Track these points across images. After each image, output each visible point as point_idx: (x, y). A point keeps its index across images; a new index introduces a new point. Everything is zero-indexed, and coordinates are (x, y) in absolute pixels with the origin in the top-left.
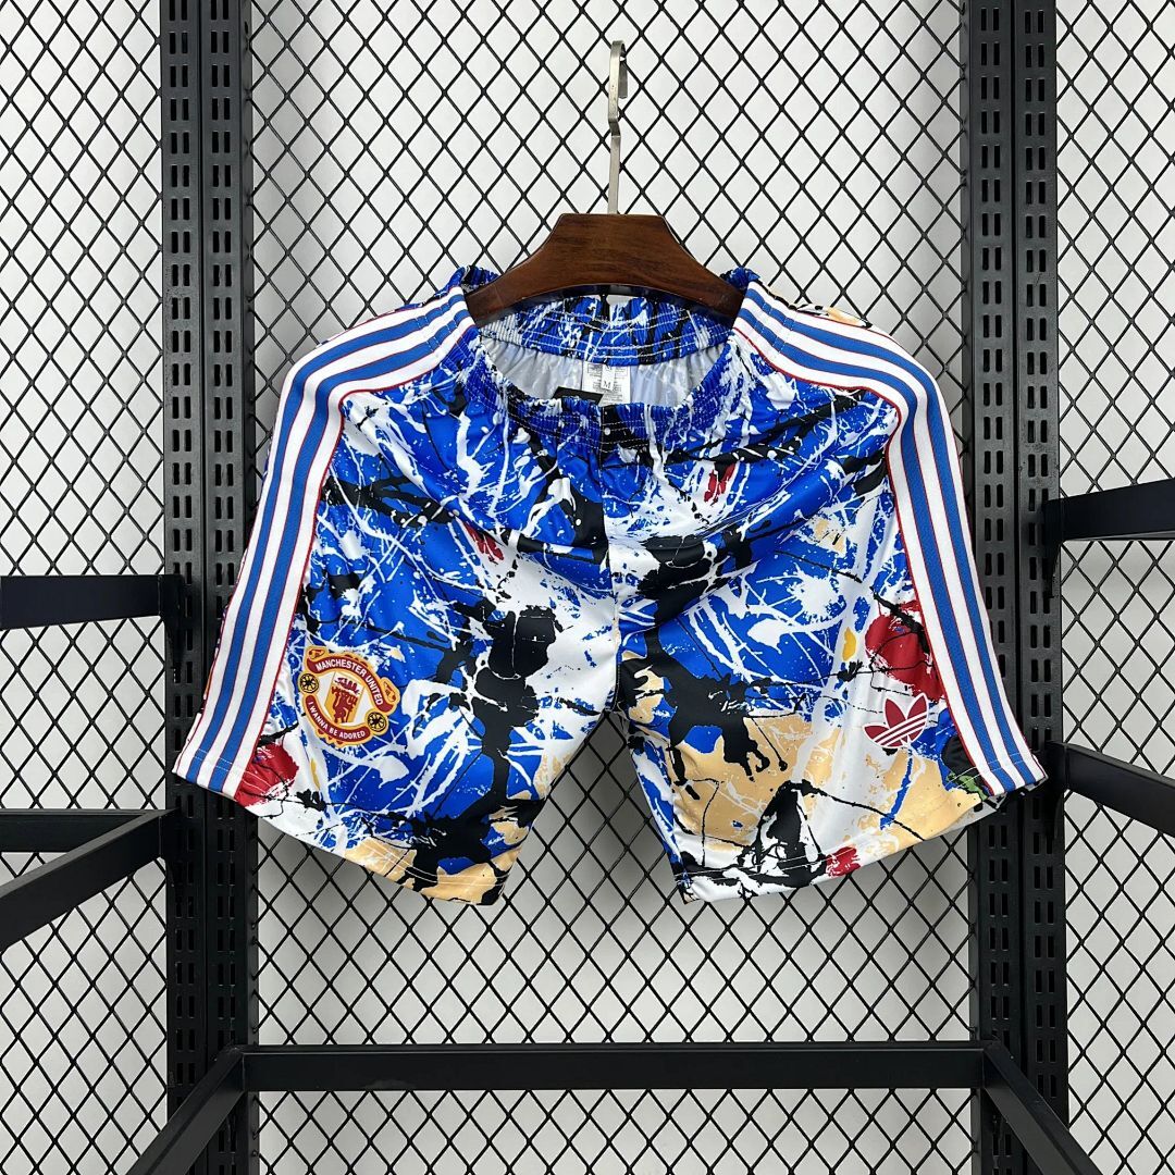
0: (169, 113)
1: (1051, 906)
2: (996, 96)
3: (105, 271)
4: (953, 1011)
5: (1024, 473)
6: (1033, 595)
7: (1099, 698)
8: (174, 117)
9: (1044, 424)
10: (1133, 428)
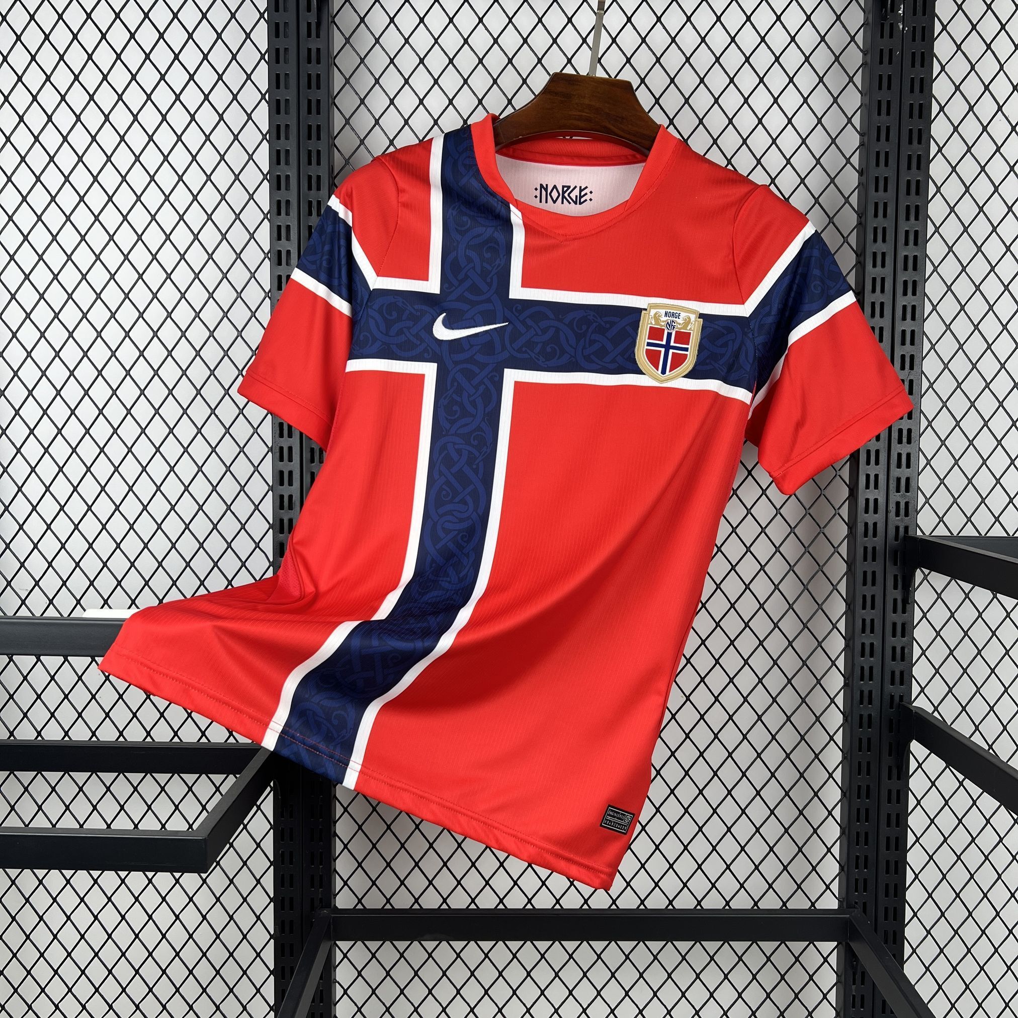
0: (275, 235)
1: (898, 815)
2: (884, 241)
3: (226, 350)
4: (828, 887)
5: (892, 514)
6: (895, 600)
7: (937, 671)
8: (279, 238)
9: (908, 480)
10: (970, 481)
